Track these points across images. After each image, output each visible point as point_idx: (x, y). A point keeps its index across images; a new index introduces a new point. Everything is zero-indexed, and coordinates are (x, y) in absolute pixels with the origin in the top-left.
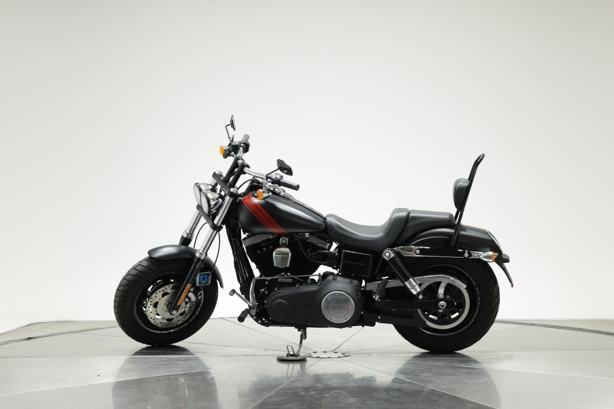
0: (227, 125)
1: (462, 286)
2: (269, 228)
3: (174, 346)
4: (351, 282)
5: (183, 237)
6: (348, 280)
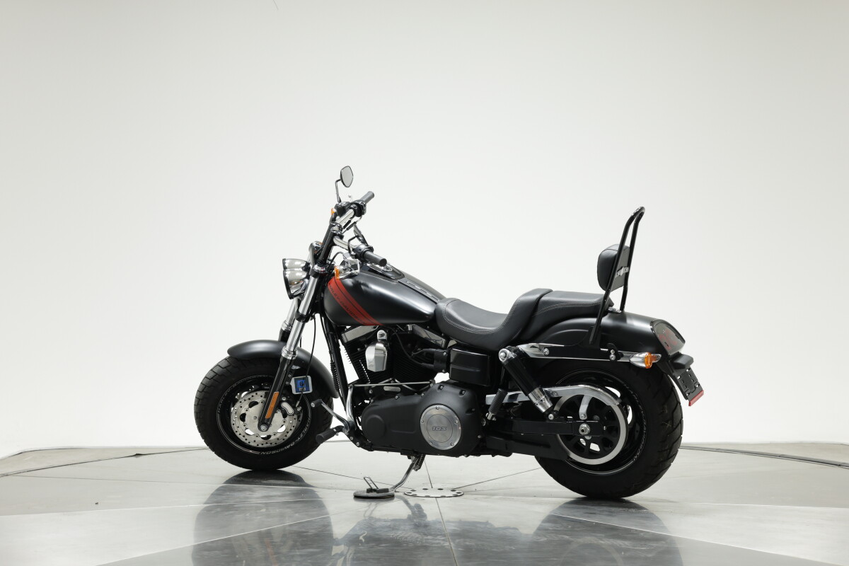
0: (337, 181)
1: (613, 403)
3: (282, 471)
4: (461, 393)
5: (282, 330)
6: (458, 391)
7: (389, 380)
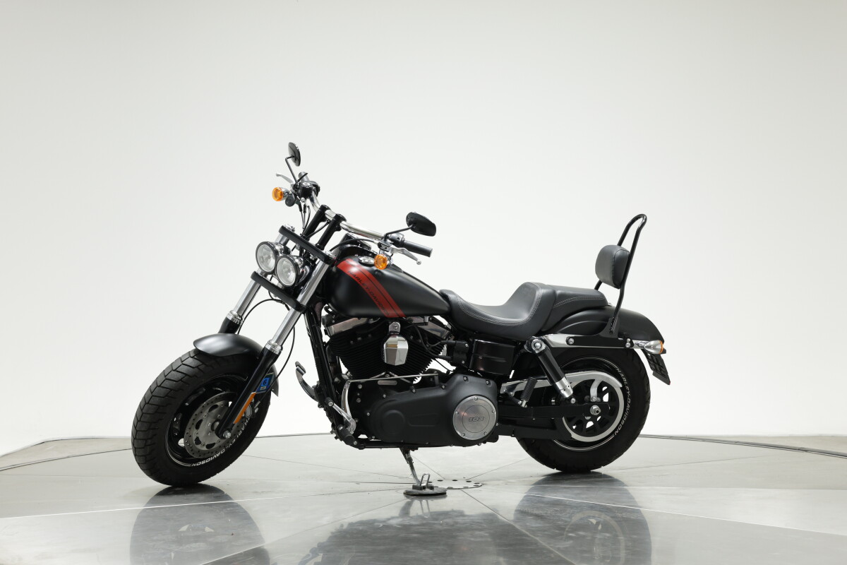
0: (287, 158)
1: (617, 384)
2: (383, 308)
3: (202, 484)
4: (486, 383)
5: (227, 319)
7: (383, 374)
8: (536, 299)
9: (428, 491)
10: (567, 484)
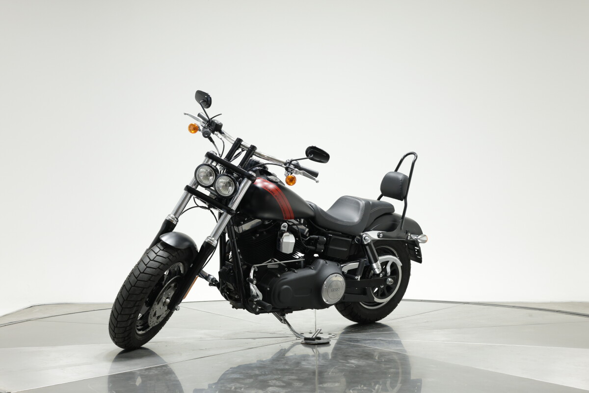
1: (400, 265)
2: (285, 213)
6: (335, 263)
7: (270, 260)
8: (361, 207)
9: (317, 341)
10: (373, 331)
